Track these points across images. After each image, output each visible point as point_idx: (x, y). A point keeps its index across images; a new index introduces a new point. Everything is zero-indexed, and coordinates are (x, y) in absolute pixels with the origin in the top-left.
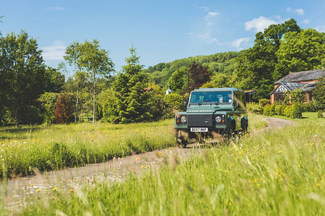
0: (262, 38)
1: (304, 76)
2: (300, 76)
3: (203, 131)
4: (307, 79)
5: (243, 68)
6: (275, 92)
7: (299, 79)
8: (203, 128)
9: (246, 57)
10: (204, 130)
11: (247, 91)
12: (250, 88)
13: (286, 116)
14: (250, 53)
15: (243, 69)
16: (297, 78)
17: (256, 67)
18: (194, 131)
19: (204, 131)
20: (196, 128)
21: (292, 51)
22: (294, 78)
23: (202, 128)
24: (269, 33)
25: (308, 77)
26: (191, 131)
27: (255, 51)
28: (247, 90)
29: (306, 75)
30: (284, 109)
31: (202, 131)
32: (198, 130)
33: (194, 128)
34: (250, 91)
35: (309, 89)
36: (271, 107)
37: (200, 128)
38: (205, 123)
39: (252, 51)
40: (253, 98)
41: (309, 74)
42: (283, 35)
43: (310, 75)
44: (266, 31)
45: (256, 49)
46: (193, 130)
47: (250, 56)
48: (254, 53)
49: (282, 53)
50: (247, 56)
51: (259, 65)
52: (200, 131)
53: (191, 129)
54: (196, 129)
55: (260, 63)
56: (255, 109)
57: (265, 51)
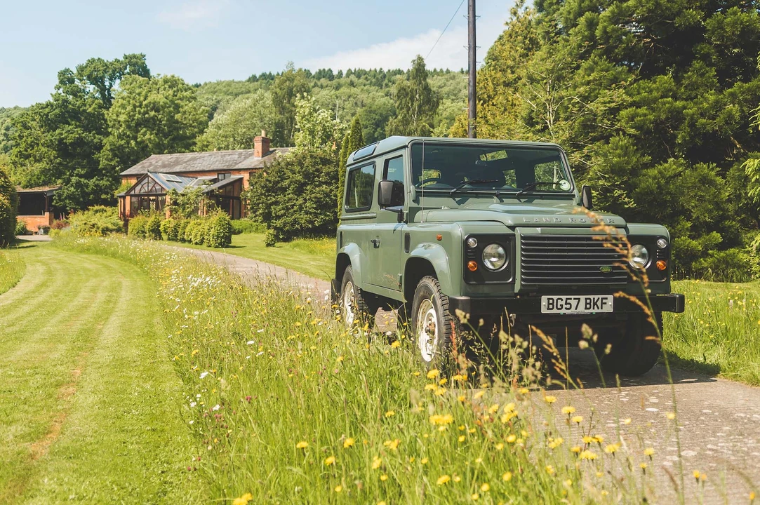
0: (71, 81)
1: (185, 162)
2: (177, 163)
3: (596, 310)
4: (194, 170)
5: (29, 140)
6: (133, 193)
7: (177, 169)
8: (596, 297)
9: (38, 118)
10: (599, 303)
11: (41, 188)
12: (45, 184)
13: (190, 241)
14: (47, 110)
15: (29, 142)
16: (169, 166)
17: (61, 141)
18: (555, 311)
19: (600, 311)
20: (564, 297)
21: (140, 113)
22: (164, 166)
23: (592, 297)
24: (87, 72)
25: (196, 166)
26: (544, 310)
27: (58, 106)
28: (39, 186)
29: (188, 161)
30: (184, 227)
31: (591, 311)
32: (574, 307)
33: (555, 297)
34: (46, 189)
35: (205, 188)
36: (149, 224)
37: (583, 298)
38: (602, 274)
39: (52, 106)
40: (53, 204)
41: (194, 159)
42: (118, 81)
43: (198, 161)
44: (81, 69)
45: (60, 102)
46: (551, 304)
47: (47, 115)
48: (57, 111)
49: (117, 114)
50: (40, 115)
51: (67, 137)
52: (581, 309)
53: (544, 300)
54: (563, 303)
55: (70, 132)
56: (105, 225)
57: (81, 109)
